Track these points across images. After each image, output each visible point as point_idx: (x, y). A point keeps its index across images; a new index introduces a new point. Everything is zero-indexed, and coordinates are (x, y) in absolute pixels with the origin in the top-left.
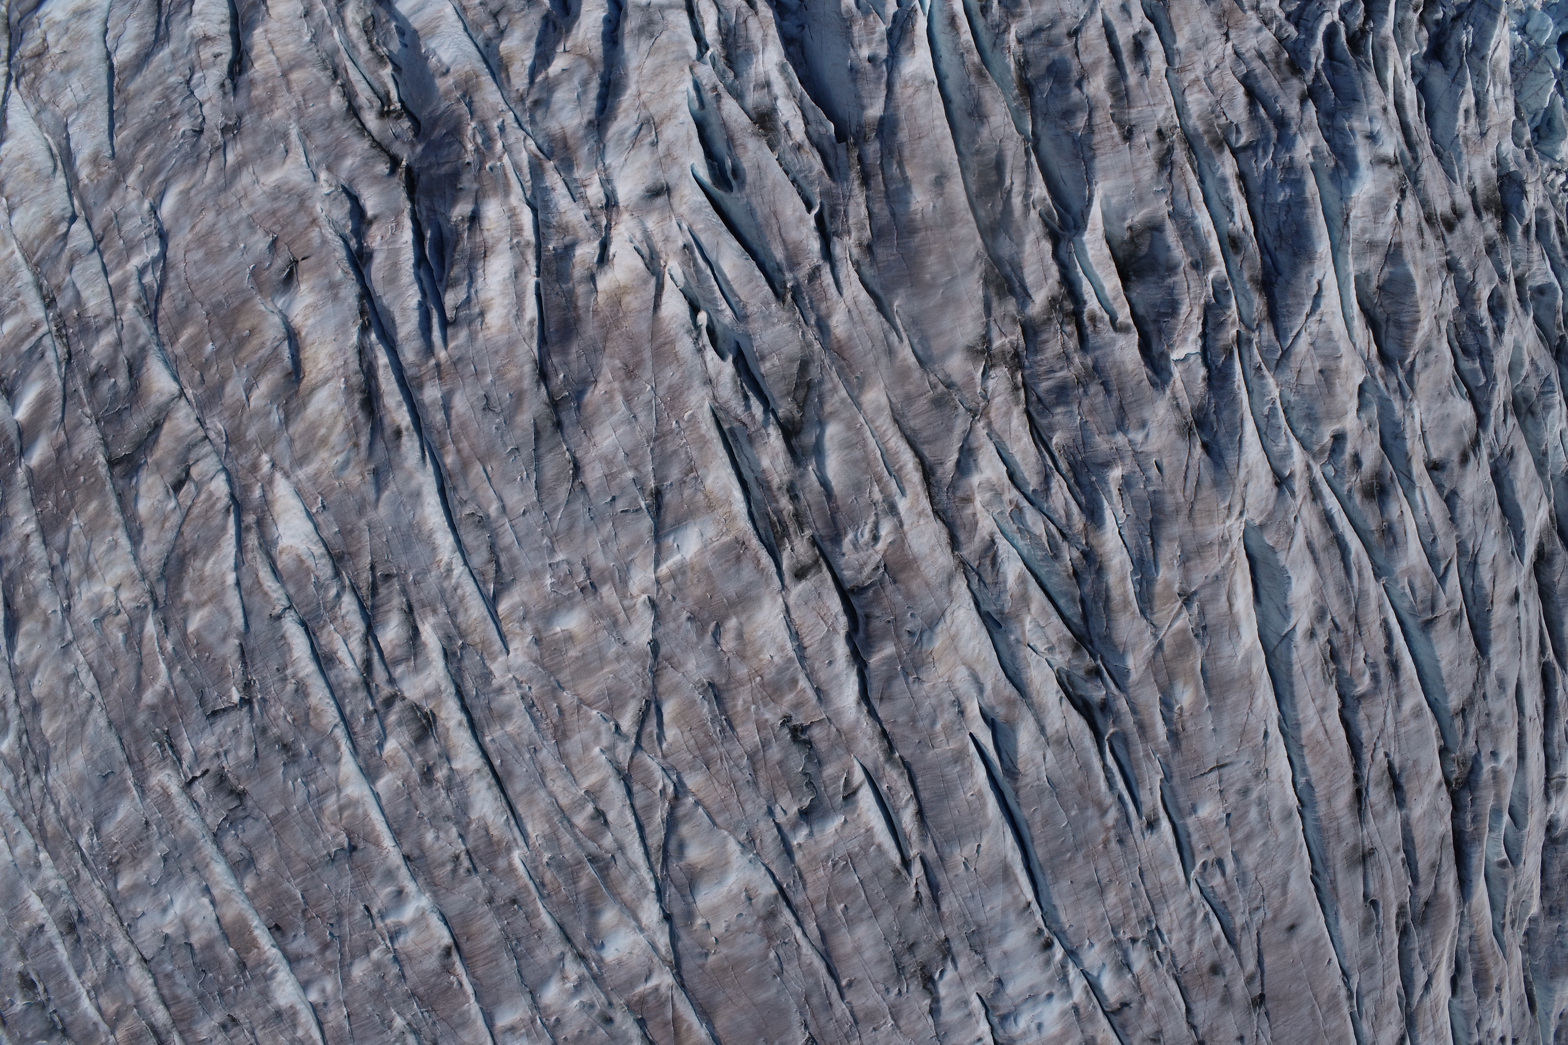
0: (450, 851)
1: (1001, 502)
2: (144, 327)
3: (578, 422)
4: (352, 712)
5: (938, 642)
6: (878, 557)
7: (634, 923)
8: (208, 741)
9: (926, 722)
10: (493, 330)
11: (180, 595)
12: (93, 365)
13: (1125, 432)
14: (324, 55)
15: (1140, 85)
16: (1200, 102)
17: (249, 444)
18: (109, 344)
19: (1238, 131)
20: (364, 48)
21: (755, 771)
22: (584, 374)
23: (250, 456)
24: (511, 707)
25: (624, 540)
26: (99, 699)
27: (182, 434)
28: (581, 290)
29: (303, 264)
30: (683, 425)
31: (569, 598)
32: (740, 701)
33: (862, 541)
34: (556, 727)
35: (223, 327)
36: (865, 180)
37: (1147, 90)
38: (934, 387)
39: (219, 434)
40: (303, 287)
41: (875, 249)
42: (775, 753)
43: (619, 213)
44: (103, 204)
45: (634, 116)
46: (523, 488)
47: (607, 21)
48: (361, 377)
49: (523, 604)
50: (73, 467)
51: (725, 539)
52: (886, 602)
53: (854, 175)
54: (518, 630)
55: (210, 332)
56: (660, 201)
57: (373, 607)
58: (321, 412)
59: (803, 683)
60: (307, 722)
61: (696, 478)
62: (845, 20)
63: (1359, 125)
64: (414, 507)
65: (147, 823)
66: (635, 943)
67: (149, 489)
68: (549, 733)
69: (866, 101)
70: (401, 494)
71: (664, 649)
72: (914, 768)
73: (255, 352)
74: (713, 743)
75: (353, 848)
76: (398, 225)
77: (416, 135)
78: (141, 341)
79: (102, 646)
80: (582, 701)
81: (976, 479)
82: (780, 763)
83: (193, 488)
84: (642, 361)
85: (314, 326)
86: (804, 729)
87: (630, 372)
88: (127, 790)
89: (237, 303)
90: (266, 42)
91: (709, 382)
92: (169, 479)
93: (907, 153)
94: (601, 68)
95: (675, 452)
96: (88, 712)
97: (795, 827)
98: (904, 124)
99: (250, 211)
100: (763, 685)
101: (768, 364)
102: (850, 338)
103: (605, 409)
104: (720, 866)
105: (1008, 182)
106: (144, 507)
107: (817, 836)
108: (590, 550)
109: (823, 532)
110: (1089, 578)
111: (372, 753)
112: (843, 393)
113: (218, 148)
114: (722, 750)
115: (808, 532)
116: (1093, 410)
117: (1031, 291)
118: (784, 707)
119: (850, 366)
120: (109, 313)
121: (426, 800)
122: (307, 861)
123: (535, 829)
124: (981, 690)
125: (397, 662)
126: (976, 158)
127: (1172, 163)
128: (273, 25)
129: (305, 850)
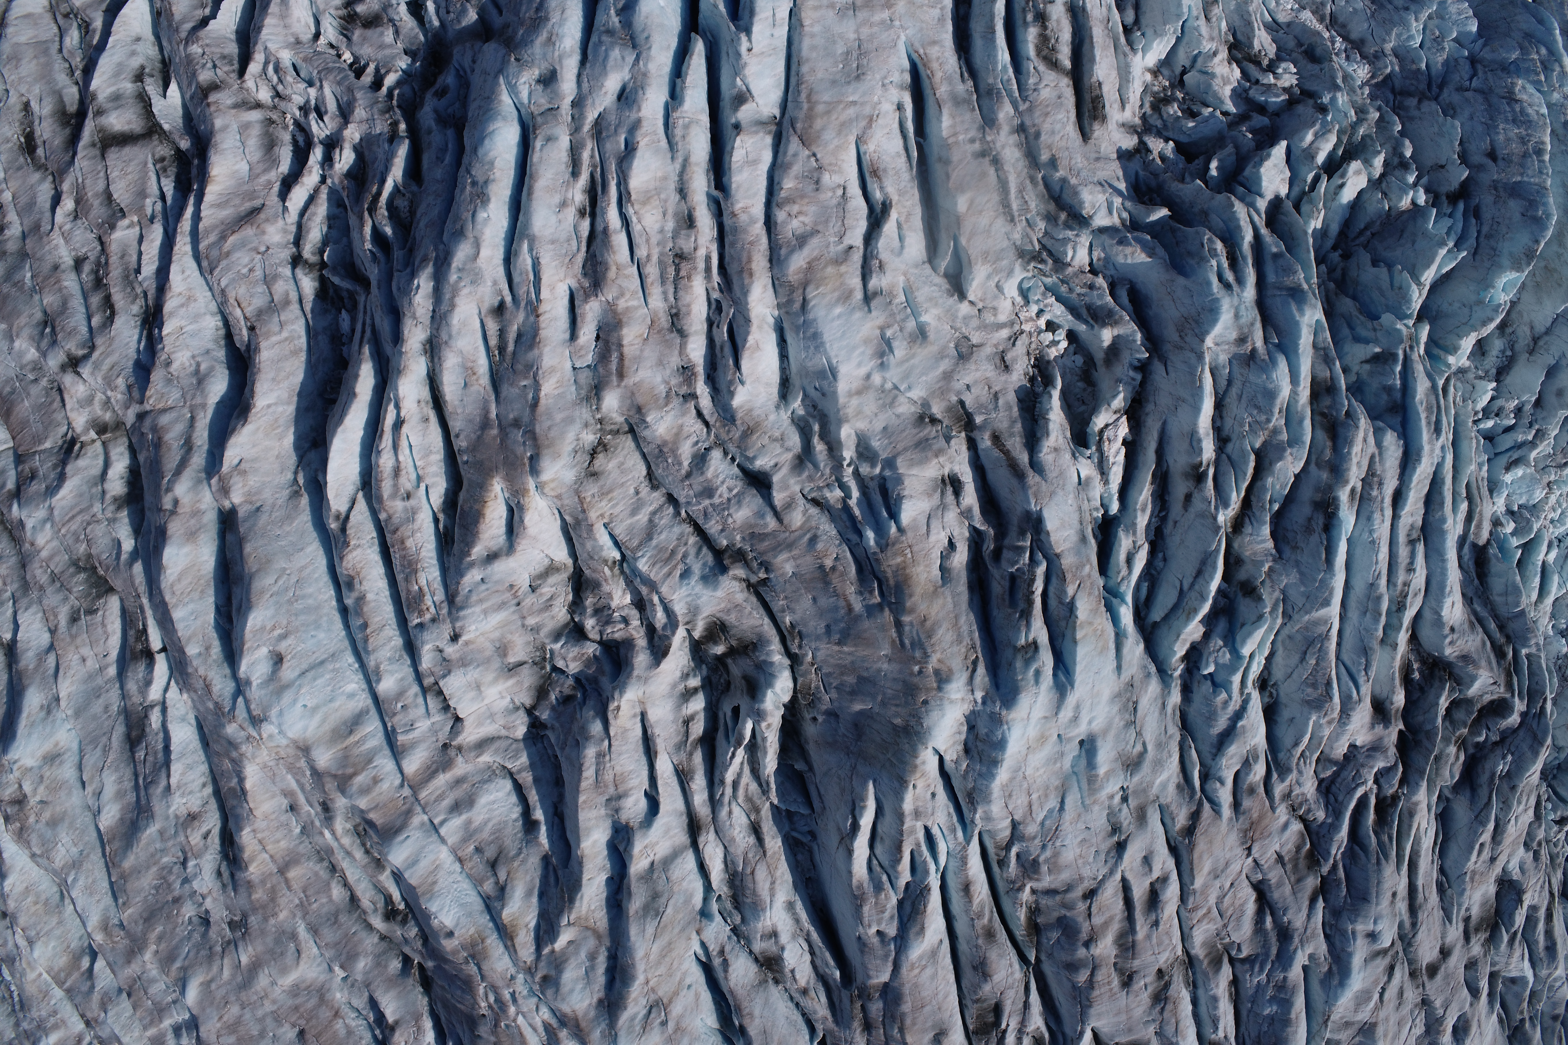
15: (1148, 937)
16: (1207, 931)
19: (1239, 949)
37: (1154, 941)
47: (610, 881)
53: (857, 1025)
62: (855, 897)
63: (1361, 927)
76: (419, 1030)
93: (908, 1022)
94: (607, 942)
99: (275, 1008)
105: (1003, 1026)
113: (229, 943)
127: (1166, 999)
128: (260, 824)
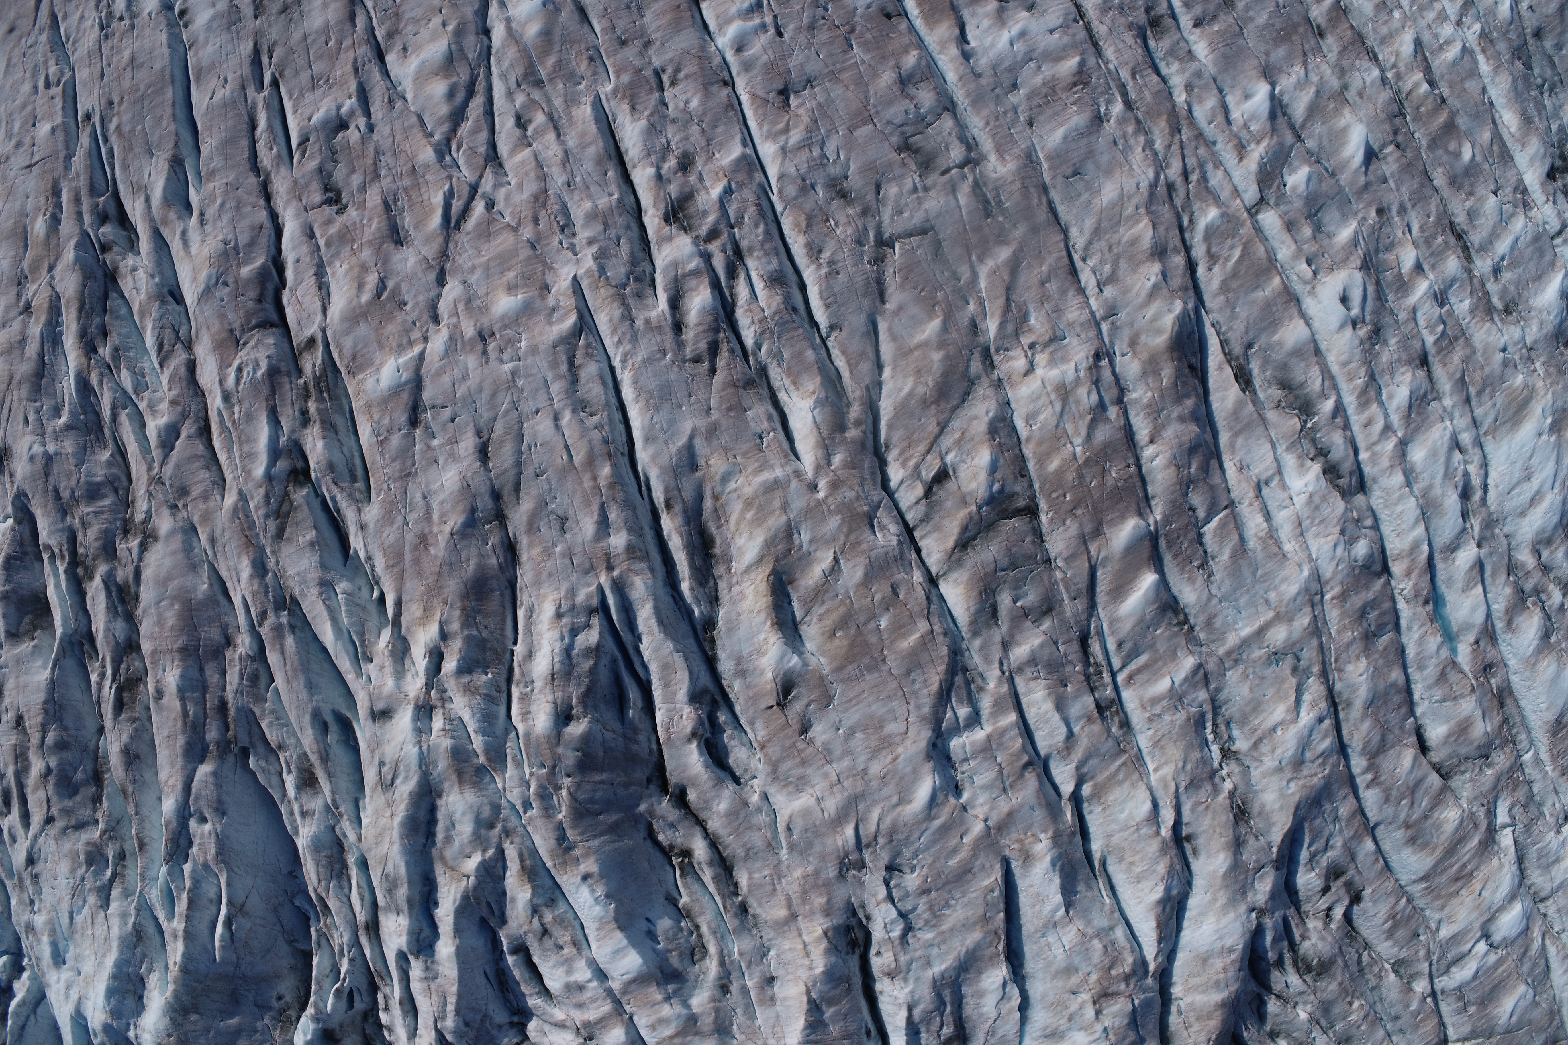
0: (676, 90)
1: (150, 400)
2: (976, 660)
3: (474, 496)
4: (757, 226)
5: (203, 275)
6: (241, 354)
7: (514, 25)
8: (934, 203)
9: (228, 206)
10: (551, 598)
11: (947, 357)
12: (1047, 624)
13: (46, 453)
14: (755, 931)
17: (838, 511)
18: (1019, 644)
20: (704, 929)
21: (375, 164)
22: (464, 543)
23: (839, 498)
24: (585, 226)
25: (446, 379)
26: (1076, 257)
27: (935, 535)
28: (455, 626)
29: (772, 702)
30: (385, 486)
31: (505, 327)
32: (374, 226)
33: (250, 368)
34: (544, 205)
35: (866, 644)
36: (223, 706)
38: (185, 506)
39: (883, 528)
40: (769, 676)
41: (223, 641)
42: (356, 180)
43: (418, 699)
44: (1021, 806)
45: (397, 795)
46: (535, 435)
48: (716, 572)
49: (551, 323)
50: (1079, 512)
51: (361, 376)
52: (242, 313)
54: (561, 298)
55: (881, 640)
56: (380, 706)
57: (717, 330)
58: (751, 537)
59: (322, 243)
60: (810, 220)
61: (378, 435)
64: (652, 426)
65: (1031, 124)
66: (515, 7)
67: (975, 475)
68: (552, 199)
69: (211, 779)
70: (666, 442)
71: (432, 276)
72: (248, 166)
73: (828, 611)
74: (406, 190)
75: (784, 93)
77: (650, 826)
78: (977, 643)
79: (1058, 310)
80: (515, 230)
81: (163, 421)
82: (353, 171)
83: (924, 473)
84: (412, 551)
85: (759, 632)
86: (328, 202)
87: (423, 541)
88: (1049, 158)
89: (850, 668)
90: (813, 956)
91: (363, 527)
92: (951, 485)
95: (393, 461)
96: (1089, 243)
97: (352, 113)
98: (179, 751)
100: (353, 241)
101: (308, 537)
102: (239, 555)
103: (448, 506)
104: (420, 78)
106: (984, 457)
107: (333, 106)
108: (478, 371)
109: (286, 379)
110: (93, 329)
111: (741, 185)
112: (251, 504)
114: (399, 183)
115: (301, 381)
116: (69, 475)
117: (102, 586)
118: (340, 220)
119: (243, 530)
120: (1019, 681)
121: (692, 139)
122: (838, 81)
123: (585, 111)
124: (184, 233)
125: (695, 273)
126: (136, 715)
129: (837, 91)
